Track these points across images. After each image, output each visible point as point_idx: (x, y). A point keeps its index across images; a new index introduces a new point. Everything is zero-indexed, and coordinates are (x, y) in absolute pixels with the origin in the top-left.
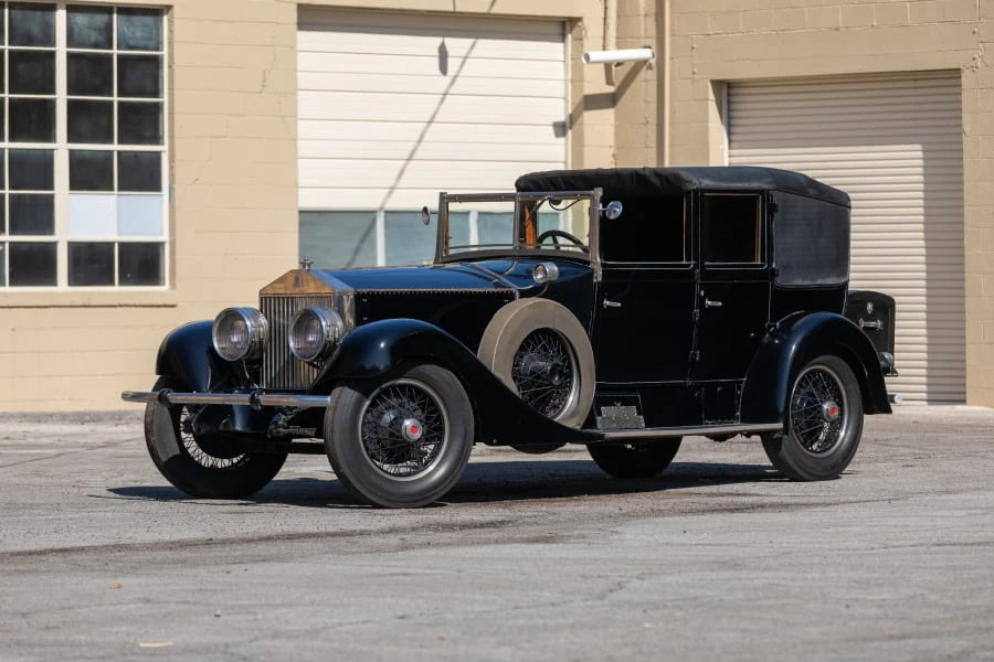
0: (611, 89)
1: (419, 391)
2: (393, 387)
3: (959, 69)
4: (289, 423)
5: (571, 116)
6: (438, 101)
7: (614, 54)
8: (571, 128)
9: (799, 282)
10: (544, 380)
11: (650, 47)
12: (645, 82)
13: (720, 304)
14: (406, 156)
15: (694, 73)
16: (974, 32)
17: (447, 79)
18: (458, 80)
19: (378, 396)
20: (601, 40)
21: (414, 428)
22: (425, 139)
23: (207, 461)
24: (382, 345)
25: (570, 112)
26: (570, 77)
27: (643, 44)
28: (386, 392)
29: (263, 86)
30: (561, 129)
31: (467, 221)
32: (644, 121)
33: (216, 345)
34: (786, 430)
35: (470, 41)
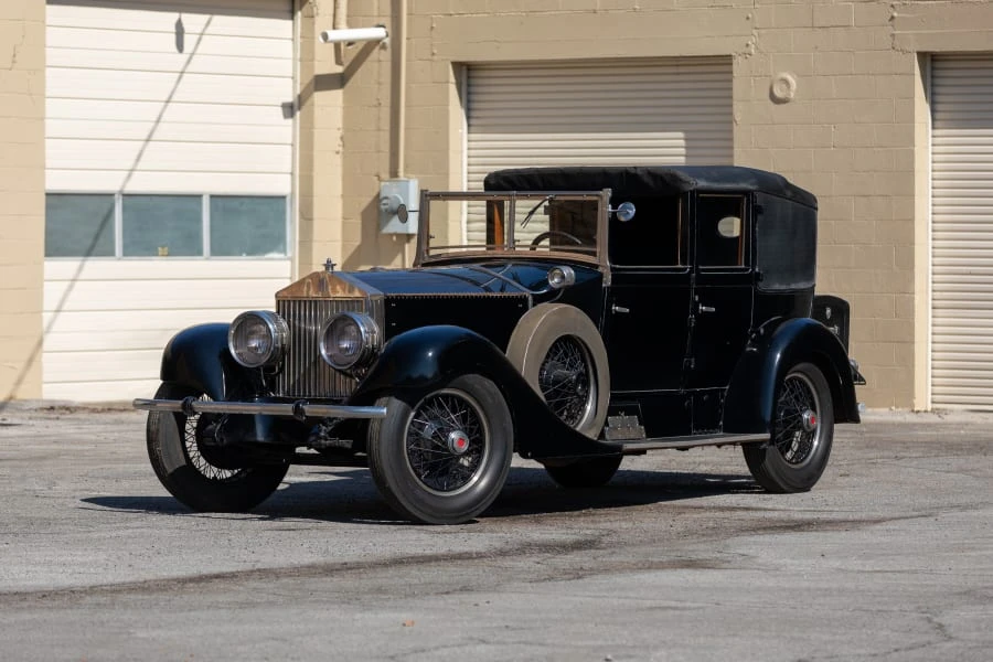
0: (340, 69)
1: (461, 401)
2: (437, 397)
3: (730, 56)
4: (332, 434)
5: (300, 97)
6: (175, 80)
7: (343, 34)
8: (299, 109)
9: (777, 287)
10: (569, 389)
11: (383, 26)
12: (380, 61)
13: (714, 309)
14: (145, 137)
15: (433, 54)
16: (748, 18)
17: (183, 57)
18: (194, 57)
19: (422, 407)
20: (331, 18)
21: (461, 441)
22: (162, 119)
23: (211, 472)
24: (430, 354)
25: (298, 92)
26: (299, 56)
27: (375, 23)
28: (430, 402)
29: (14, 62)
30: (289, 110)
31: (200, 204)
32: (376, 103)
33: (233, 351)
34: (772, 441)
35: (205, 18)
